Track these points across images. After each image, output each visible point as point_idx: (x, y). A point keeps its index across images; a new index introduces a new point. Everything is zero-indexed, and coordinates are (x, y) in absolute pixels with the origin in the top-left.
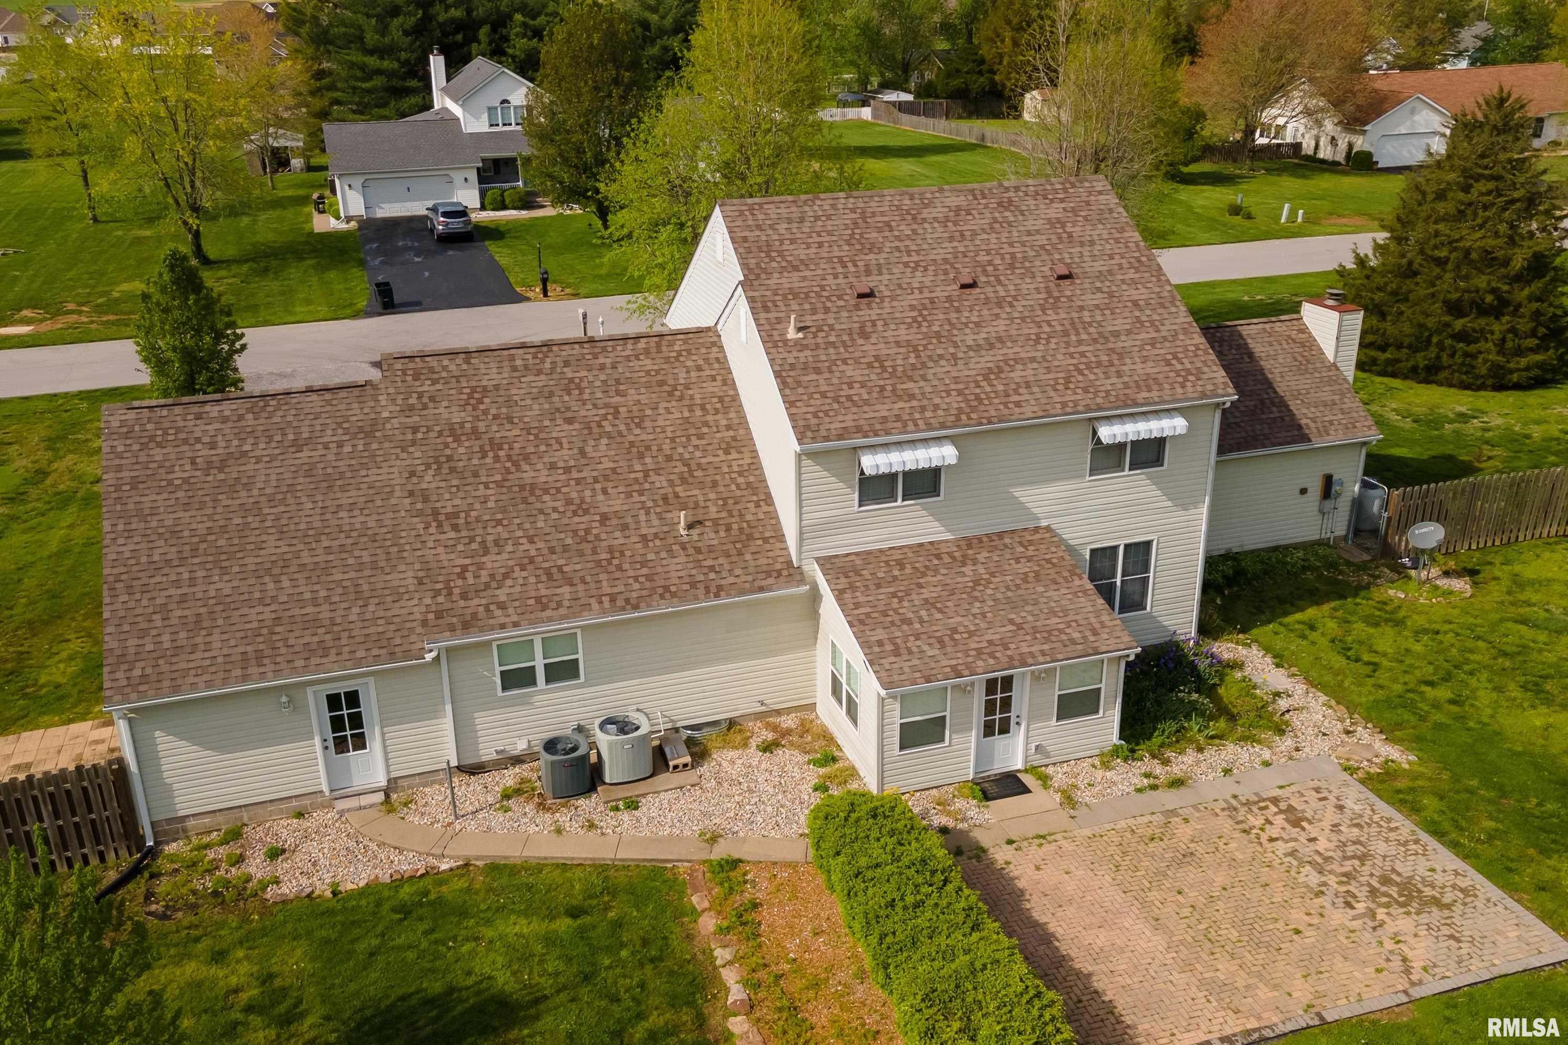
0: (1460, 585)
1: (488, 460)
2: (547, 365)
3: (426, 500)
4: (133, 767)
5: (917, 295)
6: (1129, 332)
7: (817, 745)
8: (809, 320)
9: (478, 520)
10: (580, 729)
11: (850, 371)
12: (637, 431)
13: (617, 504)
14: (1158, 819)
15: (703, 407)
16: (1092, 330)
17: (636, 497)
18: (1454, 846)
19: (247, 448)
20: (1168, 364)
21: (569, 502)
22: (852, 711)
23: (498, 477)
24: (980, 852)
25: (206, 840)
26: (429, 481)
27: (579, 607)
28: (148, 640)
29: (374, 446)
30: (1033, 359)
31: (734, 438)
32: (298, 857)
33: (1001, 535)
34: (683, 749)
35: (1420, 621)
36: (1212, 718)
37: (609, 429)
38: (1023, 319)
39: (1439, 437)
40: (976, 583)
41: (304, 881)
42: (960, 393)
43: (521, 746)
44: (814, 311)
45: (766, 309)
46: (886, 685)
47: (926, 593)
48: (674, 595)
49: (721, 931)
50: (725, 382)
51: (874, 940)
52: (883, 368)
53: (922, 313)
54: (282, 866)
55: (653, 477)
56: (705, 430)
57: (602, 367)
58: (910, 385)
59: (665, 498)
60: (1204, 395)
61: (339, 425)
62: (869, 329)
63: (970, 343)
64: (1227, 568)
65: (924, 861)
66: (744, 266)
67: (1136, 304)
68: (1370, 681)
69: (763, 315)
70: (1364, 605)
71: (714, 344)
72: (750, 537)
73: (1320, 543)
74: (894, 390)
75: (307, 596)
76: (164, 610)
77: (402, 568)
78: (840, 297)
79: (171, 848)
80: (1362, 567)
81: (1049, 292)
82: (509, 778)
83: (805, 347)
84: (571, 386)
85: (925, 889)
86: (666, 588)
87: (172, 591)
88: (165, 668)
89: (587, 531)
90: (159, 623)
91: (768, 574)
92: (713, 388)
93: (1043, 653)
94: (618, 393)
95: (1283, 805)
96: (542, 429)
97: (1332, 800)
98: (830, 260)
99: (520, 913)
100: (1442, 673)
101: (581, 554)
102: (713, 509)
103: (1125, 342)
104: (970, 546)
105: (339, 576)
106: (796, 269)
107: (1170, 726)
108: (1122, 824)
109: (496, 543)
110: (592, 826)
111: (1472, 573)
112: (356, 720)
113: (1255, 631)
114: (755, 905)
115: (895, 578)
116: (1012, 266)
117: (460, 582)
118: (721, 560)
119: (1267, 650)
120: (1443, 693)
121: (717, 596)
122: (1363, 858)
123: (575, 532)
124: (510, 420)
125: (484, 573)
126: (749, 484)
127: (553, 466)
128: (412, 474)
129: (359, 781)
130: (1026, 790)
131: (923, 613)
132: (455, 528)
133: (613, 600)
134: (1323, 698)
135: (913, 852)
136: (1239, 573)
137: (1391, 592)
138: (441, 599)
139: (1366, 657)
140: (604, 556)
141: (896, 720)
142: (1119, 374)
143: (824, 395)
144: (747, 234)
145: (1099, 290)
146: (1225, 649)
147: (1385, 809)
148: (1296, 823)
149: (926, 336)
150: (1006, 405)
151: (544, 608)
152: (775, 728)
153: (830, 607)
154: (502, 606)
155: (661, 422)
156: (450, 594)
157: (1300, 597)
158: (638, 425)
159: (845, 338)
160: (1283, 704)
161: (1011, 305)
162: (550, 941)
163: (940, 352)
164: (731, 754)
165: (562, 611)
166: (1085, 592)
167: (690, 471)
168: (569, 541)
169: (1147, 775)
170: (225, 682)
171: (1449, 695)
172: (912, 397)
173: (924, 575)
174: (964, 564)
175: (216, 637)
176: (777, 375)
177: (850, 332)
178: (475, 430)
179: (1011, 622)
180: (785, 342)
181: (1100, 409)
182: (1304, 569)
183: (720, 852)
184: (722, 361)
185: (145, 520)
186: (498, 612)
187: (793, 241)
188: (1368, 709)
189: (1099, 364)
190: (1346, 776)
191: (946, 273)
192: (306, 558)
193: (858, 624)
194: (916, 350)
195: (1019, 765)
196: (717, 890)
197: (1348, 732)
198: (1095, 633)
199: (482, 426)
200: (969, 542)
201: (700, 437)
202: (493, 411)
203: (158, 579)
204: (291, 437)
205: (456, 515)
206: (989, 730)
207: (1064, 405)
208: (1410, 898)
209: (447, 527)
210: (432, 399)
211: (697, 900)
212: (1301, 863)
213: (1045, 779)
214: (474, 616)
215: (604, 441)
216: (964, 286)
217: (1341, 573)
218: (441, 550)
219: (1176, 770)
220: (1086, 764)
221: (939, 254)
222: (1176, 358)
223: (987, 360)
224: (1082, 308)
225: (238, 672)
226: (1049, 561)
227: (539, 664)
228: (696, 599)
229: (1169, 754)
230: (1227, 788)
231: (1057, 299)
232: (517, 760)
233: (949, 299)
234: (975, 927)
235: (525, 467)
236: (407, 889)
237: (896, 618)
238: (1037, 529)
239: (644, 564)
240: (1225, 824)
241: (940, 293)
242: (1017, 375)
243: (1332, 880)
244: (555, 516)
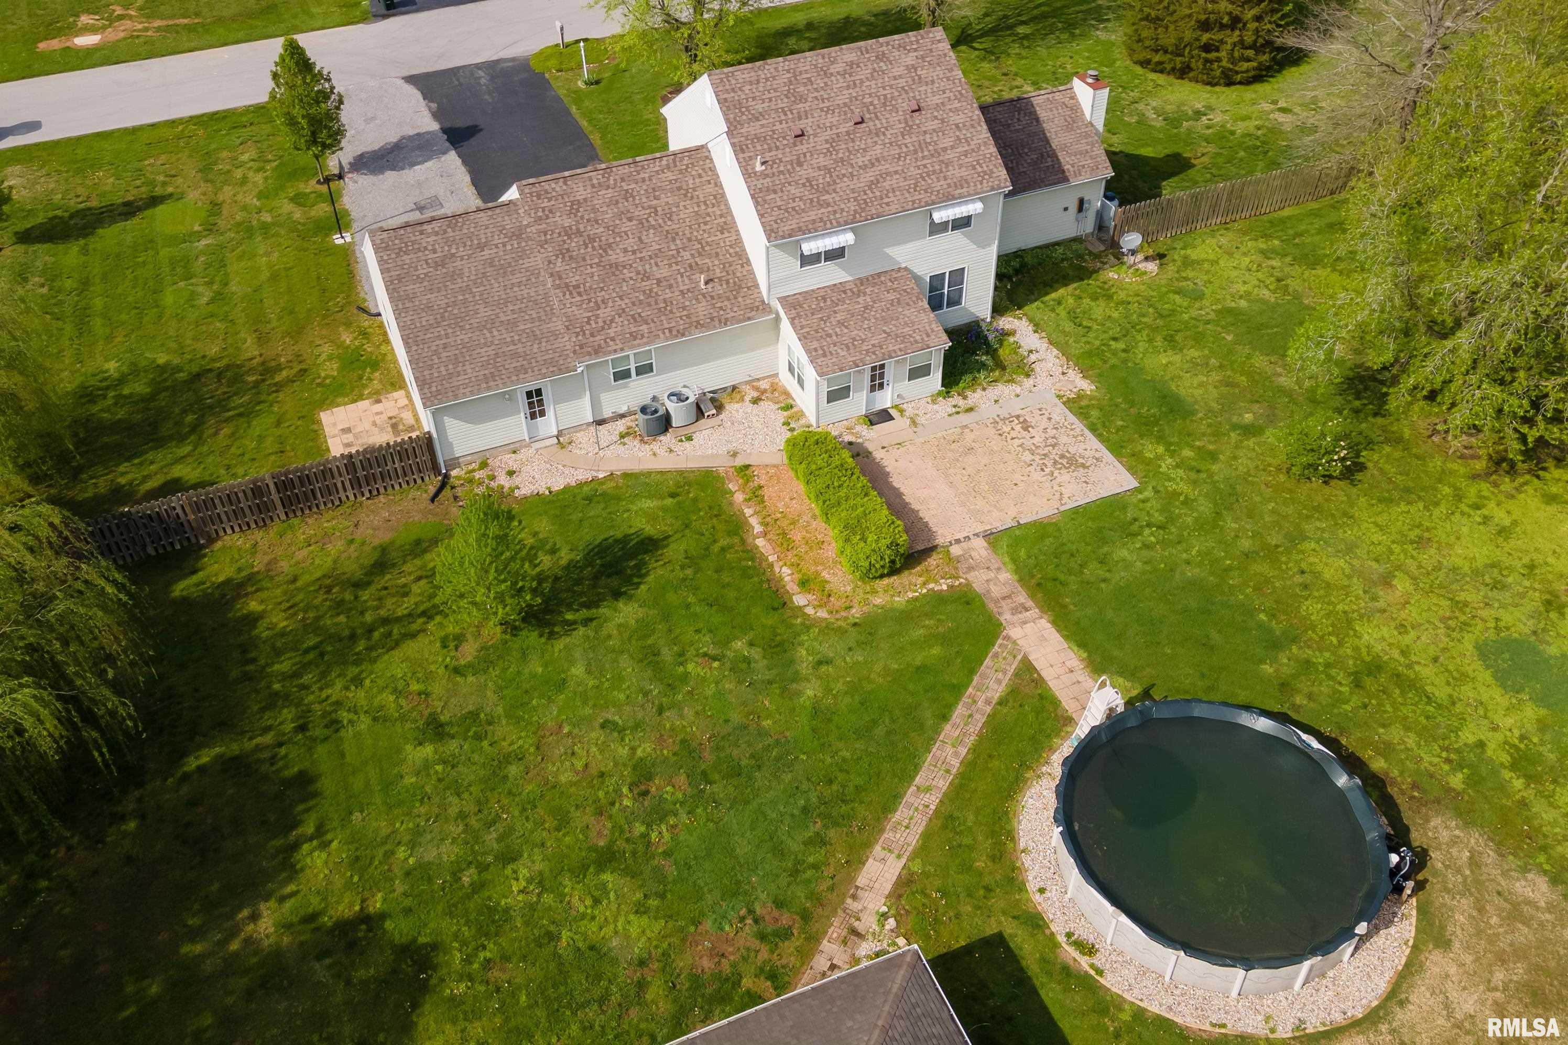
0: (1152, 267)
1: (589, 250)
2: (612, 182)
3: (560, 278)
4: (435, 435)
5: (829, 132)
6: (953, 147)
7: (781, 398)
8: (768, 155)
9: (591, 288)
10: (654, 399)
11: (793, 189)
12: (669, 223)
13: (664, 272)
14: (958, 430)
15: (705, 204)
16: (931, 148)
17: (674, 267)
18: (1099, 436)
19: (453, 251)
20: (974, 168)
21: (638, 273)
22: (801, 382)
23: (597, 260)
24: (868, 454)
25: (470, 468)
26: (559, 265)
27: (653, 337)
28: (434, 371)
29: (523, 244)
30: (896, 172)
31: (725, 223)
32: (523, 474)
33: (879, 275)
34: (710, 405)
35: (1122, 295)
36: (992, 370)
37: (653, 223)
38: (891, 144)
39: (1176, 135)
40: (866, 308)
41: (532, 487)
42: (855, 199)
43: (624, 409)
44: (770, 150)
45: (743, 151)
46: (821, 374)
47: (839, 317)
48: (702, 326)
49: (745, 500)
50: (716, 185)
51: (820, 502)
52: (811, 185)
53: (832, 142)
54: (517, 480)
55: (682, 253)
56: (708, 219)
57: (644, 180)
58: (827, 197)
59: (690, 266)
60: (993, 189)
61: (501, 231)
62: (802, 159)
63: (860, 164)
64: (1016, 264)
65: (842, 465)
66: (727, 120)
67: (957, 126)
68: (1084, 339)
69: (741, 156)
70: (1092, 283)
71: (707, 157)
72: (740, 287)
73: (1075, 240)
74: (818, 202)
75: (509, 339)
76: (436, 353)
77: (554, 319)
78: (784, 138)
79: (454, 473)
80: (1097, 256)
81: (906, 122)
82: (621, 426)
83: (767, 176)
84: (627, 195)
85: (843, 479)
86: (698, 322)
87: (438, 342)
88: (447, 385)
89: (651, 290)
90: (436, 361)
91: (752, 309)
92: (709, 189)
93: (900, 350)
94: (656, 198)
95: (1021, 419)
96: (615, 226)
97: (1047, 415)
98: (776, 110)
99: (646, 497)
100: (1124, 332)
101: (649, 305)
102: (718, 271)
103: (951, 155)
104: (862, 284)
105: (522, 327)
106: (757, 119)
107: (968, 378)
108: (940, 434)
109: (603, 301)
110: (671, 451)
111: (1161, 256)
112: (541, 402)
113: (1026, 308)
114: (761, 487)
115: (821, 308)
116: (885, 105)
117: (588, 327)
118: (726, 303)
119: (1031, 320)
120: (1121, 345)
121: (725, 324)
122: (1054, 446)
123: (644, 292)
124: (597, 222)
125: (600, 320)
126: (736, 253)
127: (625, 251)
128: (550, 262)
129: (542, 433)
130: (892, 418)
131: (838, 330)
132: (580, 294)
133: (670, 331)
134: (1055, 352)
135: (836, 461)
136: (1023, 265)
137: (1111, 274)
138: (580, 338)
139: (1085, 323)
140: (663, 305)
141: (825, 389)
142: (945, 178)
143: (779, 208)
144: (726, 96)
145: (936, 118)
146: (1006, 322)
147: (1072, 418)
148: (1026, 429)
149: (836, 161)
150: (880, 205)
151: (635, 339)
152: (757, 389)
153: (785, 325)
154: (613, 339)
155: (682, 216)
156: (584, 334)
157: (1057, 281)
158: (670, 219)
159: (789, 167)
160: (1033, 357)
161: (884, 134)
162: (665, 509)
163: (843, 172)
164: (736, 406)
165: (645, 340)
166: (924, 310)
167: (703, 247)
168: (642, 297)
169: (955, 406)
170: (479, 391)
171: (1123, 346)
172: (828, 205)
173: (837, 305)
174: (859, 296)
175: (467, 367)
176: (753, 196)
177: (791, 162)
178: (578, 229)
179: (885, 332)
180: (755, 173)
181: (934, 203)
182: (1063, 260)
183: (740, 462)
184: (713, 169)
185: (411, 300)
186: (611, 343)
187: (754, 99)
188: (1078, 358)
189: (934, 172)
190: (1057, 400)
191: (845, 114)
192: (503, 318)
193: (803, 338)
194: (830, 172)
195: (888, 405)
196: (741, 481)
197: (1063, 373)
198: (928, 335)
199: (581, 227)
200: (861, 281)
201: (706, 223)
202: (586, 217)
203: (429, 336)
204: (476, 242)
205: (578, 286)
206: (873, 389)
207: (914, 202)
208: (1071, 464)
209: (575, 294)
210: (551, 211)
211: (732, 486)
212: (1024, 450)
213: (902, 411)
214: (599, 345)
215: (652, 231)
216: (856, 124)
217: (1085, 261)
218: (574, 308)
219: (970, 402)
220: (923, 401)
221: (841, 100)
222: (978, 164)
223: (870, 175)
224: (925, 132)
225: (484, 385)
226: (905, 291)
227: (633, 367)
228: (715, 327)
229: (968, 393)
230: (995, 411)
231: (911, 127)
232: (622, 416)
233: (848, 133)
234: (866, 495)
235: (610, 252)
236: (585, 489)
237: (823, 334)
238: (899, 269)
239: (684, 308)
240: (991, 431)
241: (842, 130)
242: (887, 184)
243: (1037, 458)
244: (632, 282)
